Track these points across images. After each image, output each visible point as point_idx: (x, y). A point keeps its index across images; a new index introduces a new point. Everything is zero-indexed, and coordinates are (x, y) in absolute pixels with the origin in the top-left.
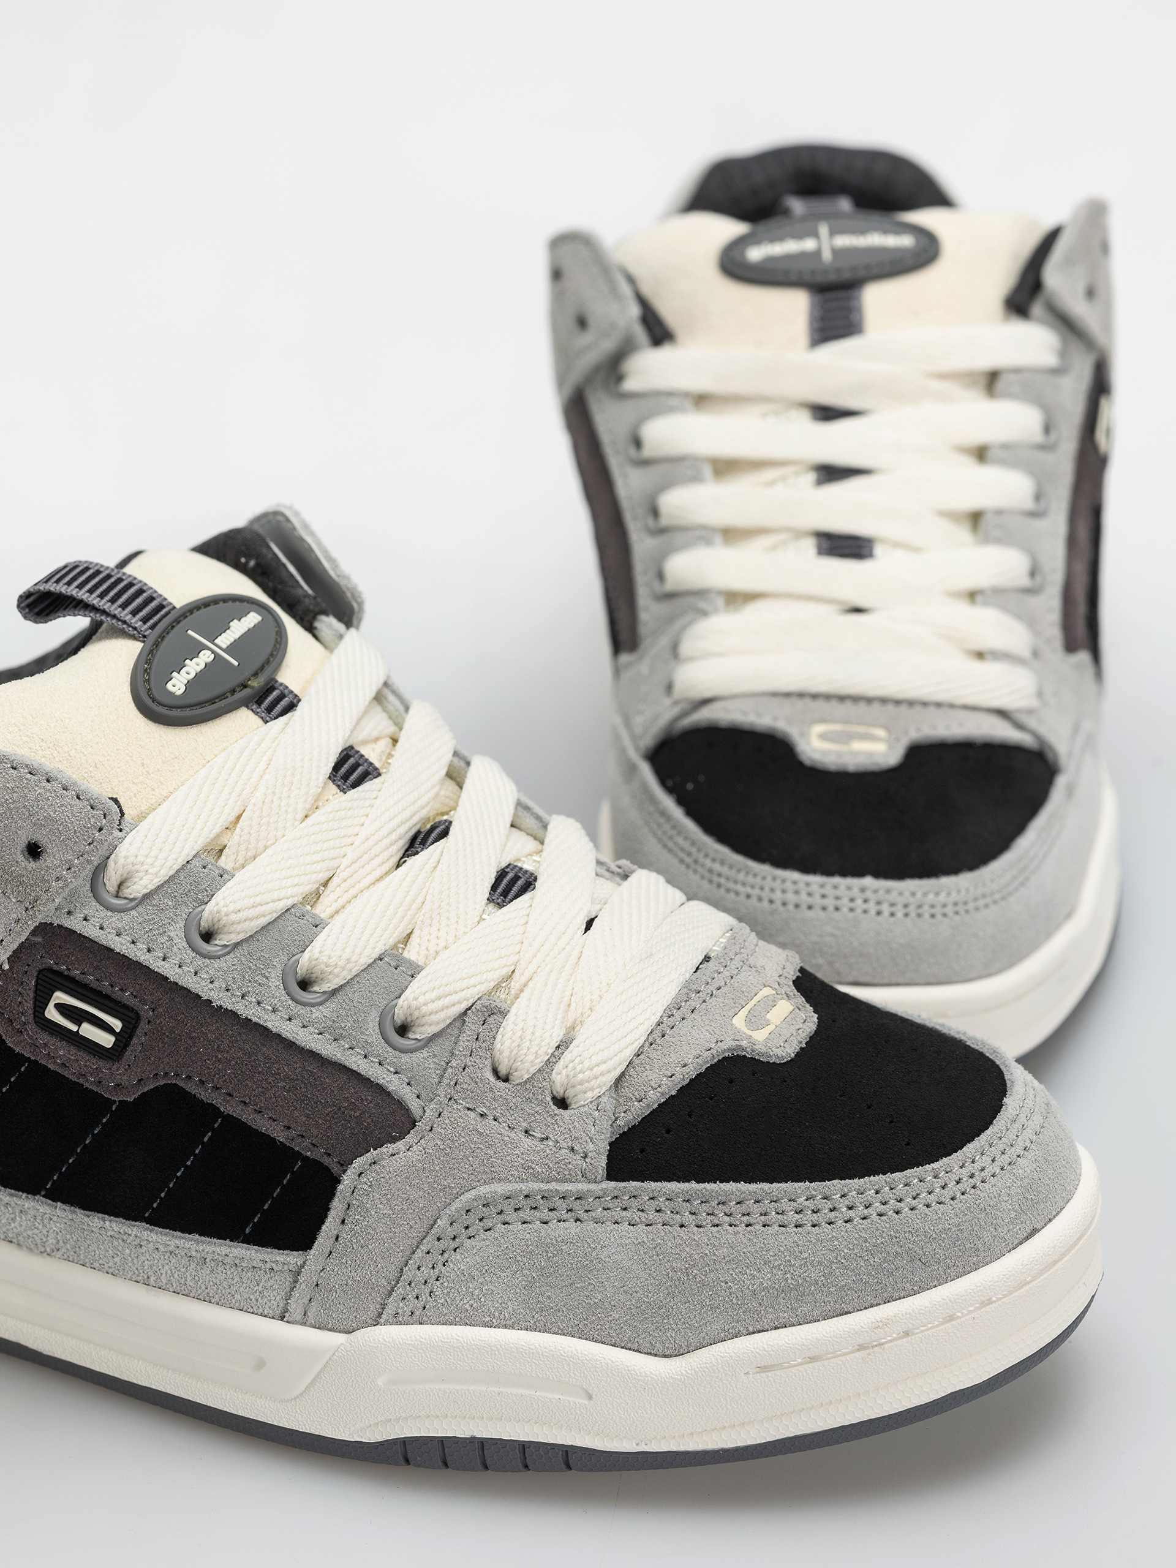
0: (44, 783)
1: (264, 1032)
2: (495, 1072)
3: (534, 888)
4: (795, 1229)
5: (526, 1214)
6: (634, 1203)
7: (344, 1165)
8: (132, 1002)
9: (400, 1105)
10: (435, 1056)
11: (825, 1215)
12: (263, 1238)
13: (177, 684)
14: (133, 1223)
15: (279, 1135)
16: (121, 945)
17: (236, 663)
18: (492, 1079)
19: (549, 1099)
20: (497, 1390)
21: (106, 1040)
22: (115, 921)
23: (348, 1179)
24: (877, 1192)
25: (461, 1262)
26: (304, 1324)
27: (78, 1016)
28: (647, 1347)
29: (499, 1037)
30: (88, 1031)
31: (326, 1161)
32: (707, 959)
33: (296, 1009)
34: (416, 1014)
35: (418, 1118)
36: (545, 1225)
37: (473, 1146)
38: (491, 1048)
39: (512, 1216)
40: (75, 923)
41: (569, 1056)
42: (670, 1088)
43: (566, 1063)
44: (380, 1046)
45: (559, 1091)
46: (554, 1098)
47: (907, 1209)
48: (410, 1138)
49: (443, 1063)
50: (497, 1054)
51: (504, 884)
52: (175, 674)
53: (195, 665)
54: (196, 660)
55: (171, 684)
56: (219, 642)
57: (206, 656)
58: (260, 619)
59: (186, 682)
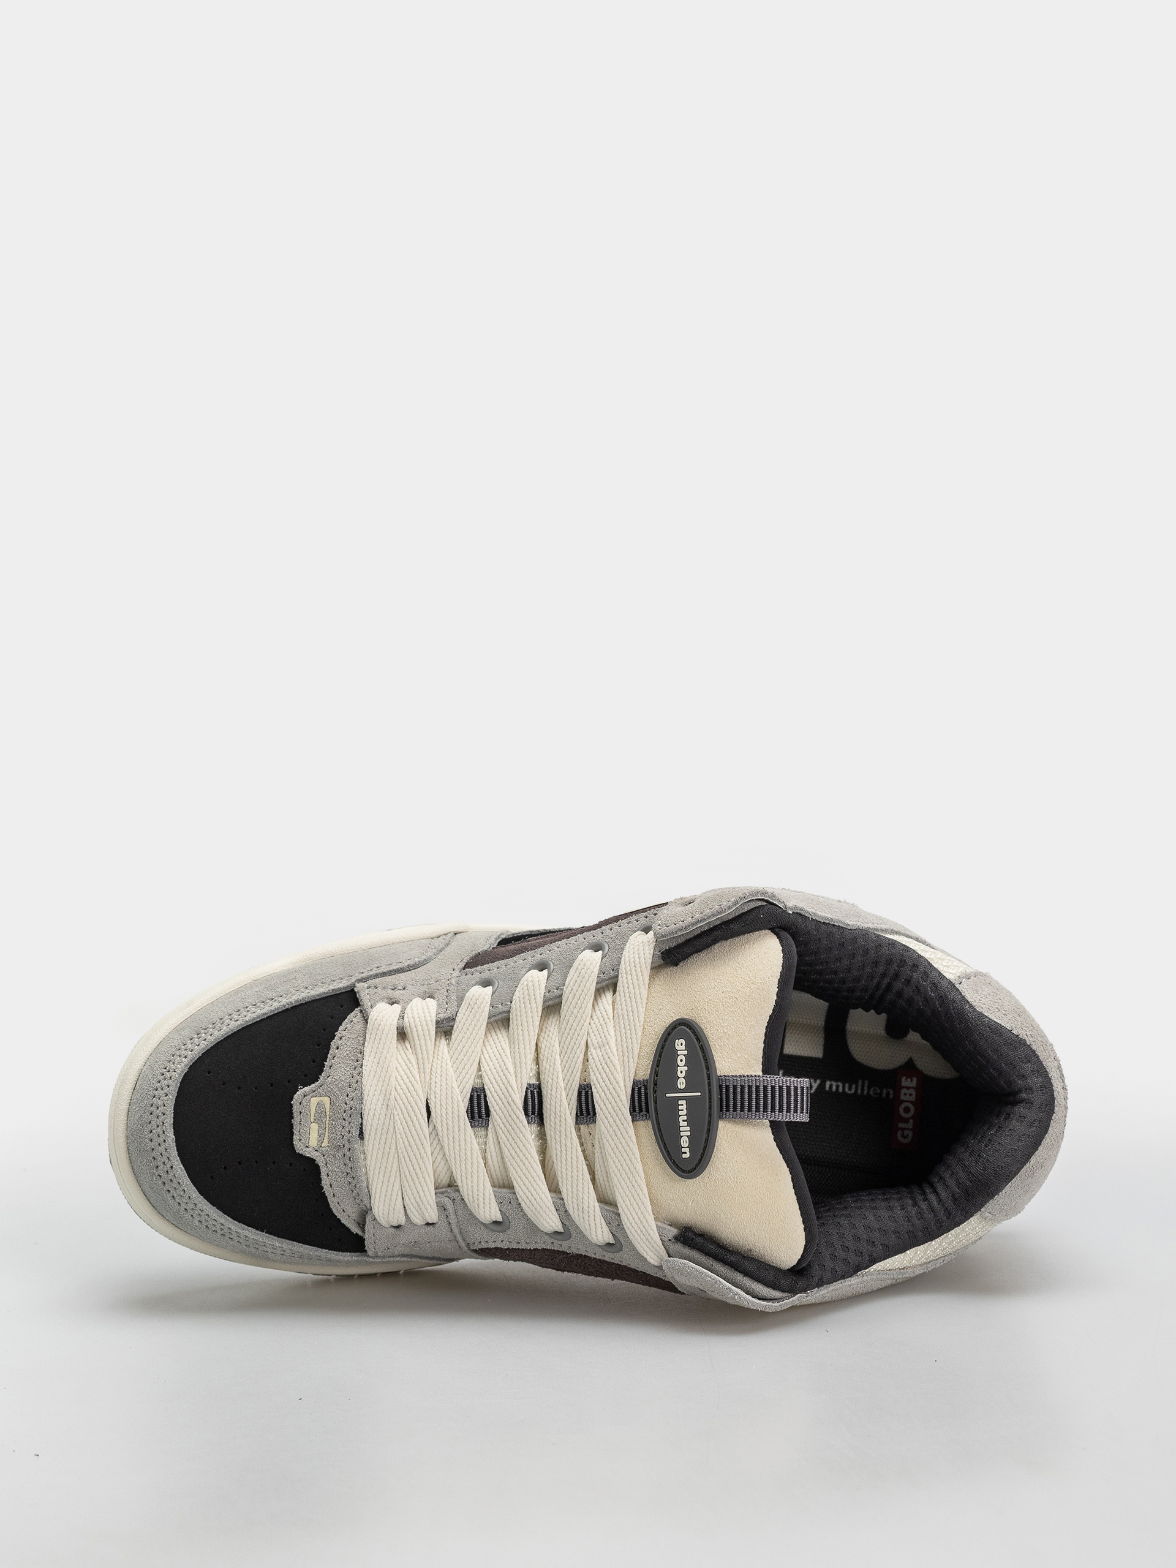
13: (680, 1045)
51: (483, 1101)
52: (686, 1052)
53: (682, 1070)
54: (684, 1074)
55: (684, 1044)
56: (684, 1102)
57: (682, 1084)
58: (684, 1156)
59: (679, 1053)
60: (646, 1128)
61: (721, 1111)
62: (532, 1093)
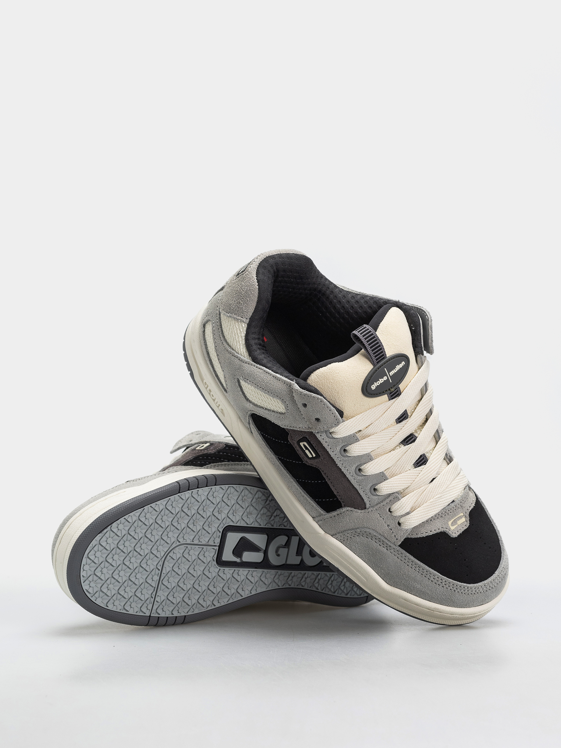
0: (329, 411)
1: (345, 476)
2: (390, 509)
3: (425, 464)
4: (431, 581)
5: (377, 541)
6: (401, 555)
7: (345, 506)
8: (320, 454)
9: (365, 504)
10: (379, 499)
11: (439, 583)
12: (319, 504)
13: (373, 387)
14: (293, 478)
15: (335, 493)
16: (325, 445)
17: (391, 382)
18: (388, 511)
19: (397, 522)
20: (349, 566)
21: (310, 456)
22: (327, 439)
23: (344, 509)
24: (453, 585)
25: (358, 539)
26: (317, 523)
27: (307, 448)
28: (385, 580)
29: (395, 504)
30: (307, 452)
31: (342, 503)
32: (453, 501)
33: (355, 475)
34: (380, 490)
35: (367, 508)
36: (379, 546)
37: (375, 521)
38: (391, 505)
39: (374, 539)
40: (318, 436)
41: (407, 517)
42: (424, 535)
43: (406, 518)
44: (368, 491)
45: (400, 522)
46: (398, 522)
47: (457, 591)
48: (363, 511)
49: (379, 501)
50: (392, 507)
51: (419, 460)
52: (375, 383)
53: (381, 381)
54: (382, 379)
55: (372, 386)
56: (390, 373)
57: (385, 378)
58: (404, 364)
59: (376, 386)
60: (401, 386)
61: (384, 358)
62: (407, 442)
